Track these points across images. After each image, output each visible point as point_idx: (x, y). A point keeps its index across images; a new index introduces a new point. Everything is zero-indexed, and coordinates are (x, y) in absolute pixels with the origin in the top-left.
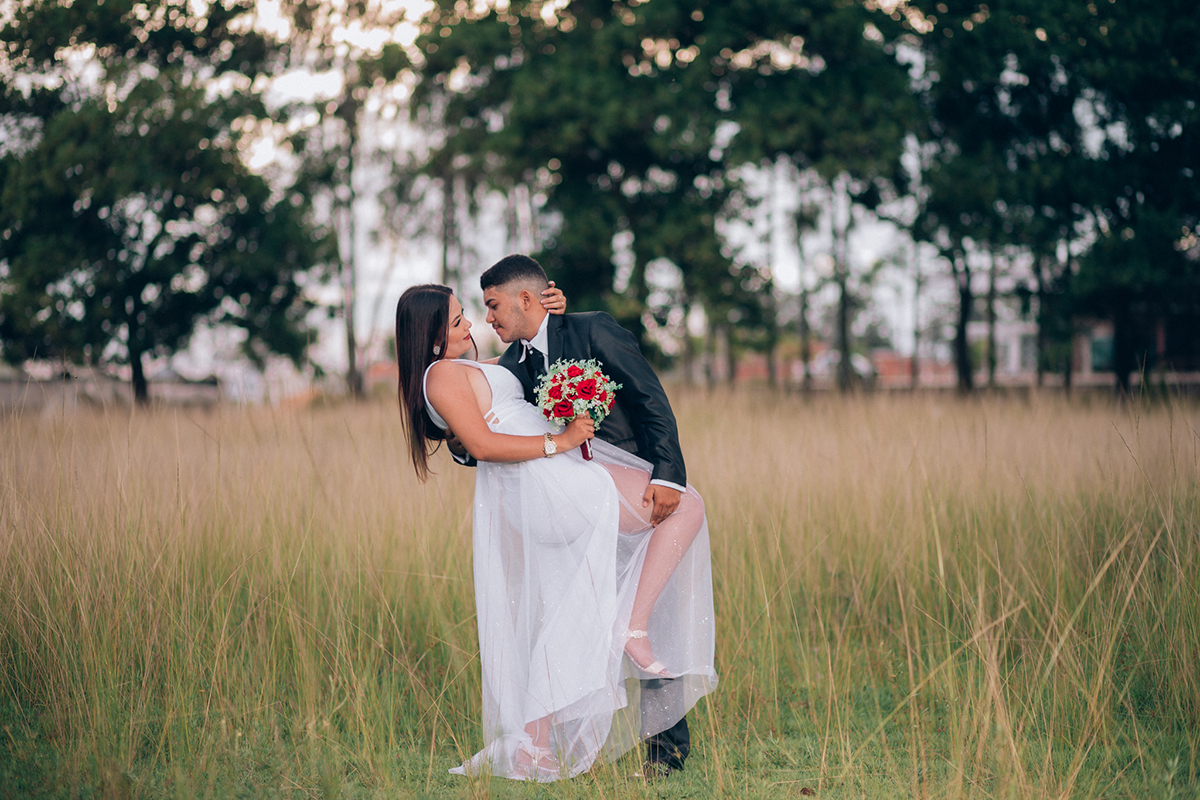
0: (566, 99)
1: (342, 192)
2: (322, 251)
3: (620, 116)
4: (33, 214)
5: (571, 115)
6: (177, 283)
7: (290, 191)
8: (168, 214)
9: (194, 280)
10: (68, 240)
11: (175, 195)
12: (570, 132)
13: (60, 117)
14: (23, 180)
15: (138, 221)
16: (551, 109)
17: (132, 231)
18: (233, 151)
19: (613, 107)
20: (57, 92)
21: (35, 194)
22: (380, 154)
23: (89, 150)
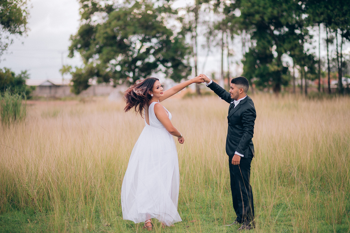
0: (256, 7)
1: (194, 34)
2: (188, 51)
3: (272, 12)
4: (105, 41)
5: (258, 12)
6: (147, 60)
7: (179, 33)
8: (143, 41)
9: (151, 59)
10: (115, 48)
11: (145, 35)
12: (257, 17)
13: (113, 13)
14: (102, 31)
15: (135, 43)
16: (252, 10)
17: (133, 46)
18: (162, 22)
19: (270, 10)
20: (112, 6)
21: (105, 35)
22: (205, 22)
23: (121, 23)
